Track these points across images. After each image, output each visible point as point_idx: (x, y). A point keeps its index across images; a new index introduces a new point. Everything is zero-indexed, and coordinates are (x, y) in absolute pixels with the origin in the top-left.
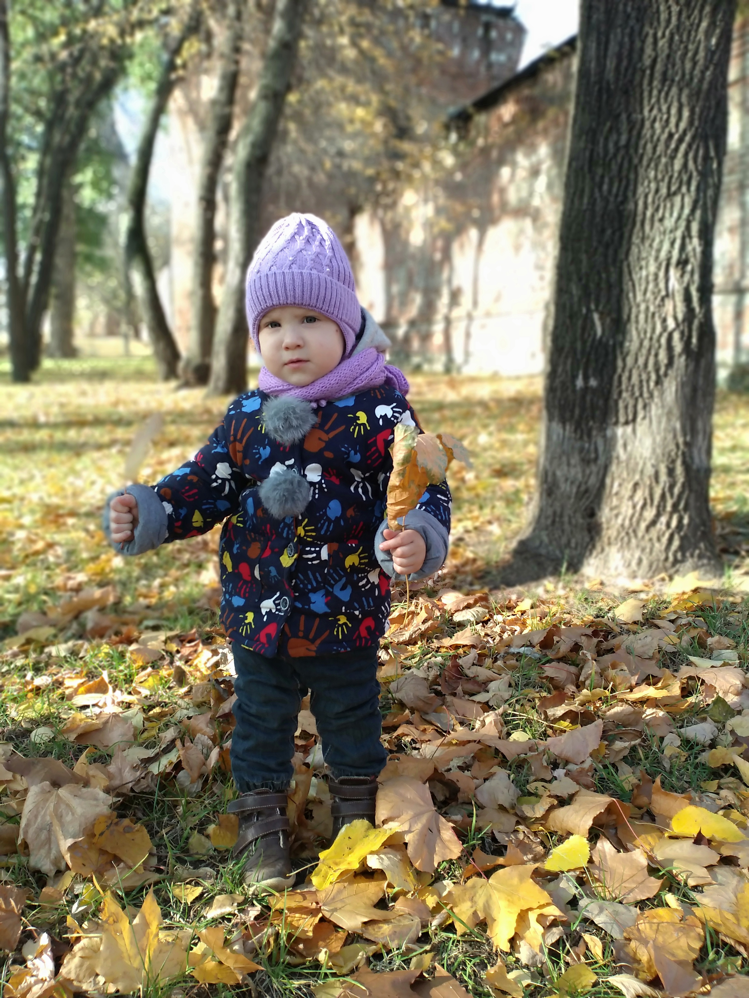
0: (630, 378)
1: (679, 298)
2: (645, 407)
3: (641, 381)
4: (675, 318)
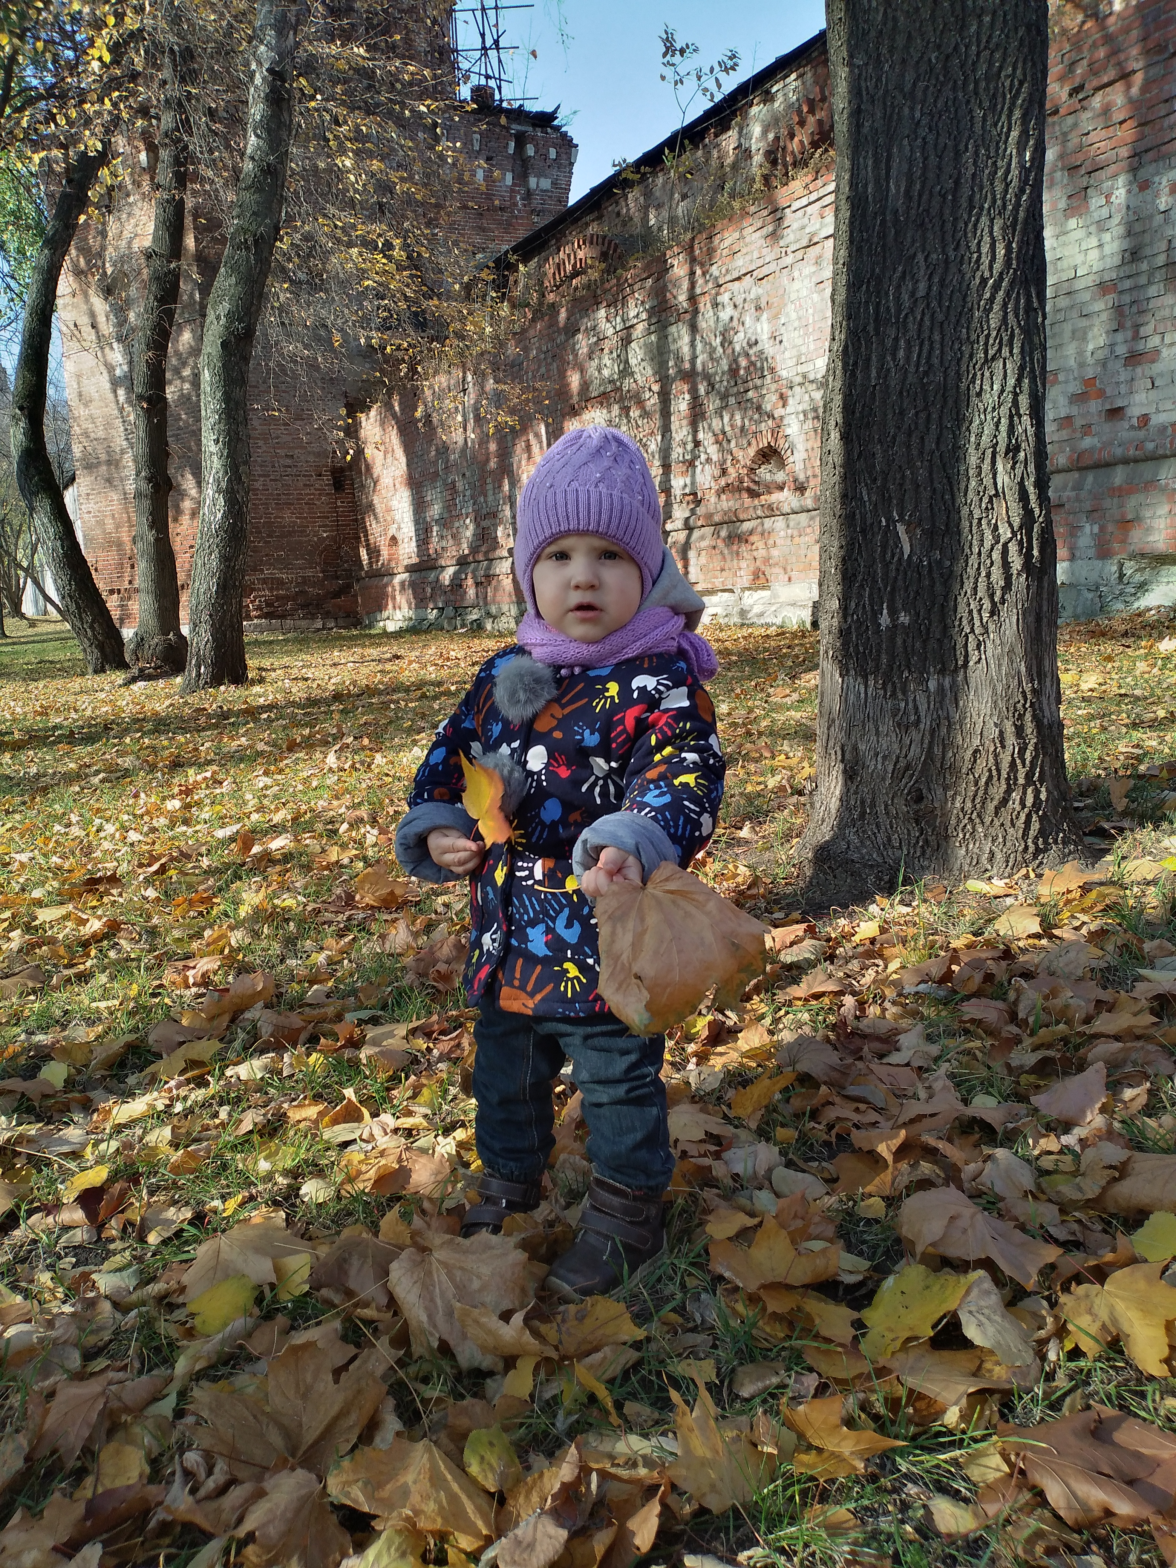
1: (1012, 497)
2: (978, 646)
3: (971, 612)
4: (1011, 525)
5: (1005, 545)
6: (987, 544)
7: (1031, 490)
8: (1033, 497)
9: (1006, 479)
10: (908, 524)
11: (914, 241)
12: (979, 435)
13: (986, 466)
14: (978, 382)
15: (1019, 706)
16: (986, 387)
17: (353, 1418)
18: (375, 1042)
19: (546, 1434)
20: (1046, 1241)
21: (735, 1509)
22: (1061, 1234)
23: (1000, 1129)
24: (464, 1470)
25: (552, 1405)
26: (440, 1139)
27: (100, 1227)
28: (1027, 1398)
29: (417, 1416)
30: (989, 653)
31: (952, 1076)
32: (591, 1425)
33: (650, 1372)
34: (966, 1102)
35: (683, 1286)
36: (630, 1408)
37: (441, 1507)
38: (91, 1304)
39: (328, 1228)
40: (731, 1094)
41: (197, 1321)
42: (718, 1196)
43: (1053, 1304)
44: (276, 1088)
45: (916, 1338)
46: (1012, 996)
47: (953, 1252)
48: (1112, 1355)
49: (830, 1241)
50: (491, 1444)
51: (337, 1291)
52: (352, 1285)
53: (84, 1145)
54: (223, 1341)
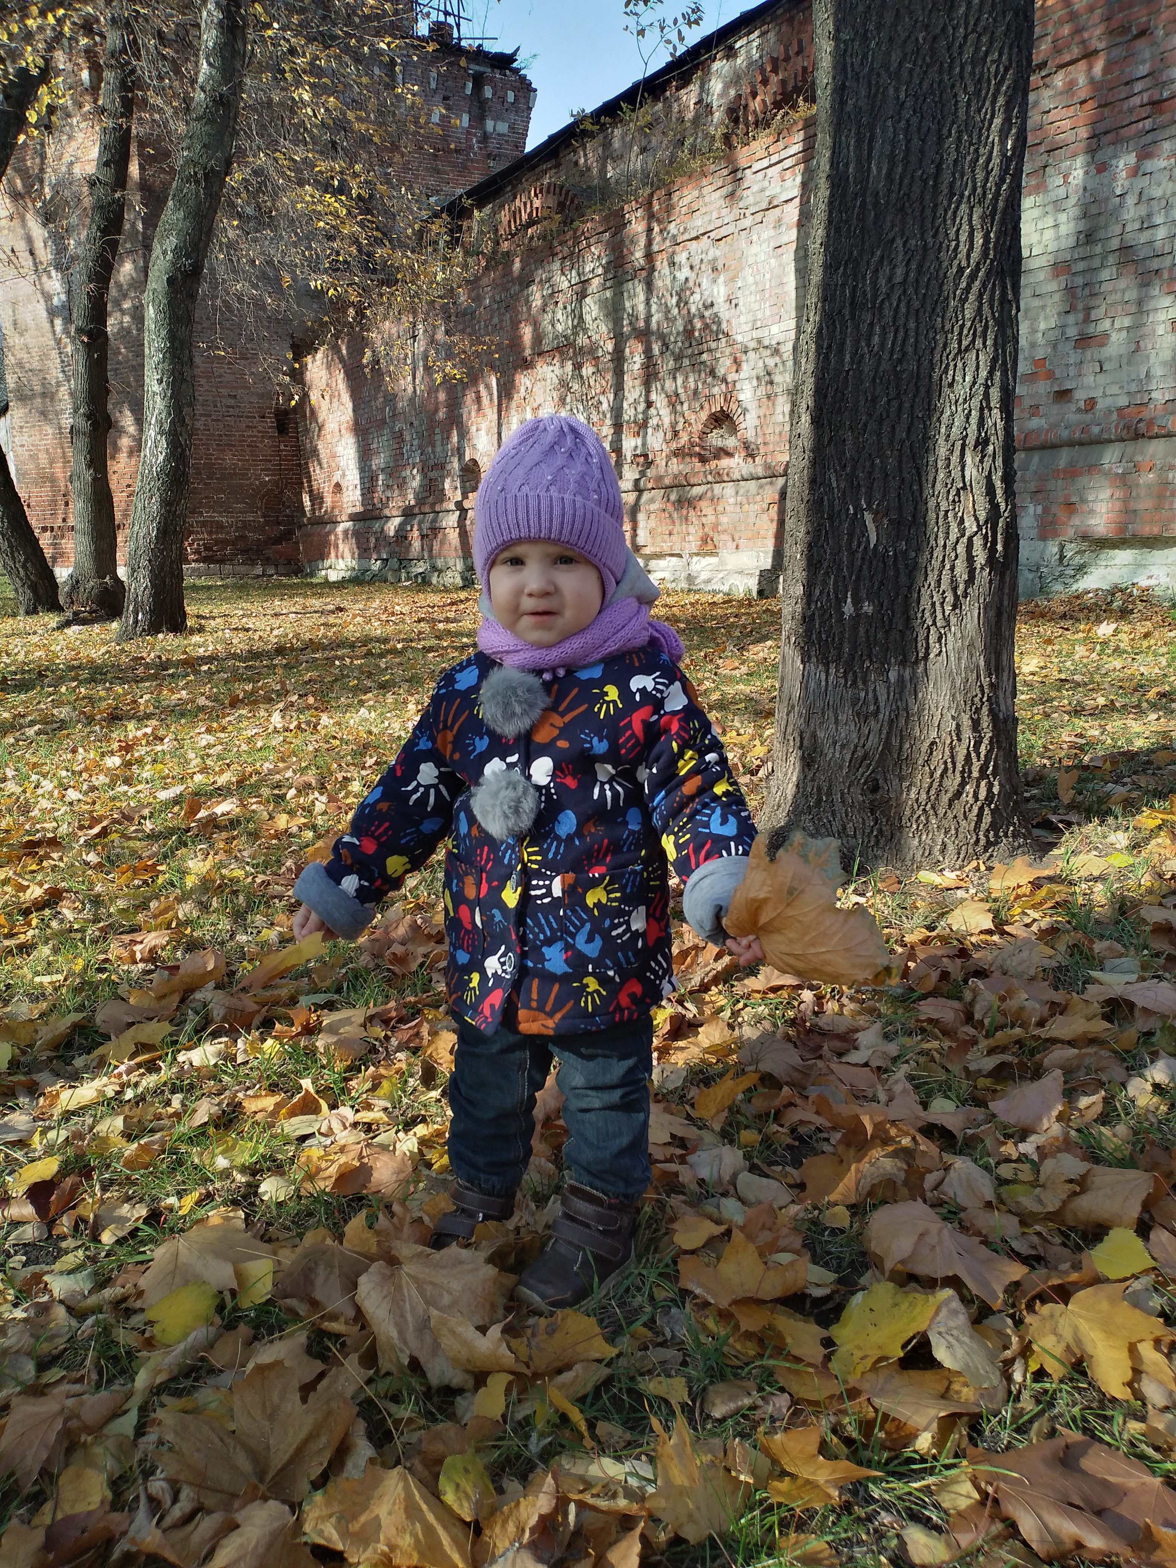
0: (918, 602)
1: (979, 490)
2: (939, 640)
3: (933, 604)
4: (977, 519)
5: (970, 539)
6: (953, 537)
7: (998, 484)
8: (999, 492)
9: (975, 472)
10: (876, 513)
11: (893, 226)
12: (950, 427)
13: (955, 459)
14: (951, 372)
15: (977, 700)
16: (958, 378)
17: (323, 1439)
18: (332, 1029)
19: (519, 1456)
20: (1010, 1257)
21: (711, 1538)
22: (1024, 1250)
23: (960, 1136)
24: (438, 1498)
25: (525, 1426)
26: (401, 1135)
27: (51, 1224)
28: (994, 1421)
29: (388, 1437)
30: (950, 646)
31: (910, 1078)
32: (563, 1446)
33: (620, 1390)
34: (925, 1105)
35: (652, 1298)
36: (603, 1428)
37: (417, 1541)
38: (44, 1309)
39: (288, 1229)
40: (693, 1092)
41: (157, 1330)
42: (685, 1202)
43: (1018, 1322)
44: (231, 1075)
45: (885, 1358)
46: (968, 996)
47: (922, 1270)
48: (1076, 1376)
49: (797, 1253)
50: (466, 1471)
51: (302, 1300)
52: (318, 1295)
53: (31, 1133)
54: (184, 1353)
